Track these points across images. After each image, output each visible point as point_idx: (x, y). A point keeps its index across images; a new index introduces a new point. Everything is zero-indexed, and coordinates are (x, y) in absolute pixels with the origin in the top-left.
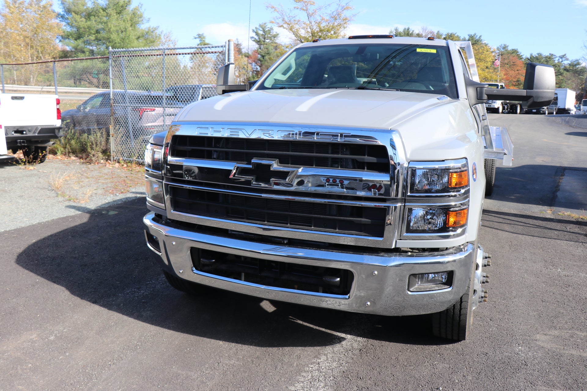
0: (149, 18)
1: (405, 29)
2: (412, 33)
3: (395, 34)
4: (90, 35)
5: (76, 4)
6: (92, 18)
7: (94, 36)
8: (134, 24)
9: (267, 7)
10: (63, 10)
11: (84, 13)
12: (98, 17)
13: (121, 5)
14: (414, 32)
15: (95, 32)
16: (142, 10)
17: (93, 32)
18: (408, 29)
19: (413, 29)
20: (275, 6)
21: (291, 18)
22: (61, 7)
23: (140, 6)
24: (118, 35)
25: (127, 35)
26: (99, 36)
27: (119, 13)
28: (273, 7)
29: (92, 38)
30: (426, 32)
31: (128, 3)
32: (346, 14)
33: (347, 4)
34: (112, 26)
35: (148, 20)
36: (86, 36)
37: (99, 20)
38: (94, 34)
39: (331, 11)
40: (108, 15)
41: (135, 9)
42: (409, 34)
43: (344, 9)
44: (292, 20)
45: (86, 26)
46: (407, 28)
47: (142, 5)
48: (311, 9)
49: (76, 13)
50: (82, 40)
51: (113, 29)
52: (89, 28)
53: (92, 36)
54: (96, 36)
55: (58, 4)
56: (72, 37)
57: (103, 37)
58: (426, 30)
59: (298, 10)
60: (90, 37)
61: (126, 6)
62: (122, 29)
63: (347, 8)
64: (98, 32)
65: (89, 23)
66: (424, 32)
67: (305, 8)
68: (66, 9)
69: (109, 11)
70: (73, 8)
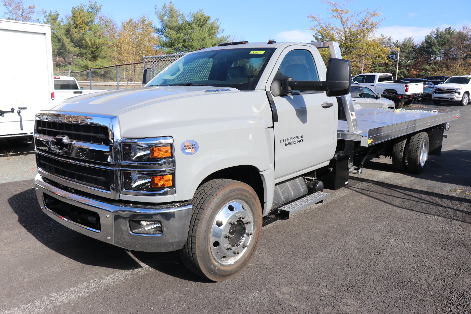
0: (224, 30)
1: (446, 29)
2: (453, 32)
3: (436, 34)
4: (179, 44)
5: (171, 22)
6: (181, 31)
7: (182, 44)
8: (211, 35)
9: (309, 17)
10: (162, 26)
11: (177, 28)
12: (185, 30)
13: (202, 20)
14: (455, 31)
15: (183, 41)
16: (218, 24)
17: (181, 41)
18: (450, 28)
19: (454, 29)
20: (314, 16)
21: (328, 25)
22: (161, 24)
23: (216, 20)
24: (199, 43)
25: (205, 43)
26: (185, 44)
27: (201, 27)
28: (313, 17)
29: (180, 45)
30: (467, 30)
31: (208, 19)
32: (373, 20)
33: (374, 11)
34: (195, 37)
35: (223, 31)
36: (176, 45)
37: (186, 32)
38: (182, 43)
39: (360, 18)
40: (192, 28)
41: (212, 23)
42: (451, 33)
43: (371, 15)
44: (328, 27)
45: (176, 37)
46: (448, 28)
47: (218, 19)
48: (345, 16)
49: (170, 28)
50: (173, 47)
51: (195, 38)
52: (178, 38)
53: (180, 44)
54: (183, 44)
55: (159, 22)
56: (167, 45)
57: (188, 45)
58: (466, 28)
59: (335, 18)
60: (179, 45)
61: (206, 21)
62: (202, 38)
63: (374, 15)
64: (184, 41)
65: (178, 35)
66: (465, 30)
67: (339, 17)
68: (164, 25)
69: (194, 25)
70: (169, 24)
